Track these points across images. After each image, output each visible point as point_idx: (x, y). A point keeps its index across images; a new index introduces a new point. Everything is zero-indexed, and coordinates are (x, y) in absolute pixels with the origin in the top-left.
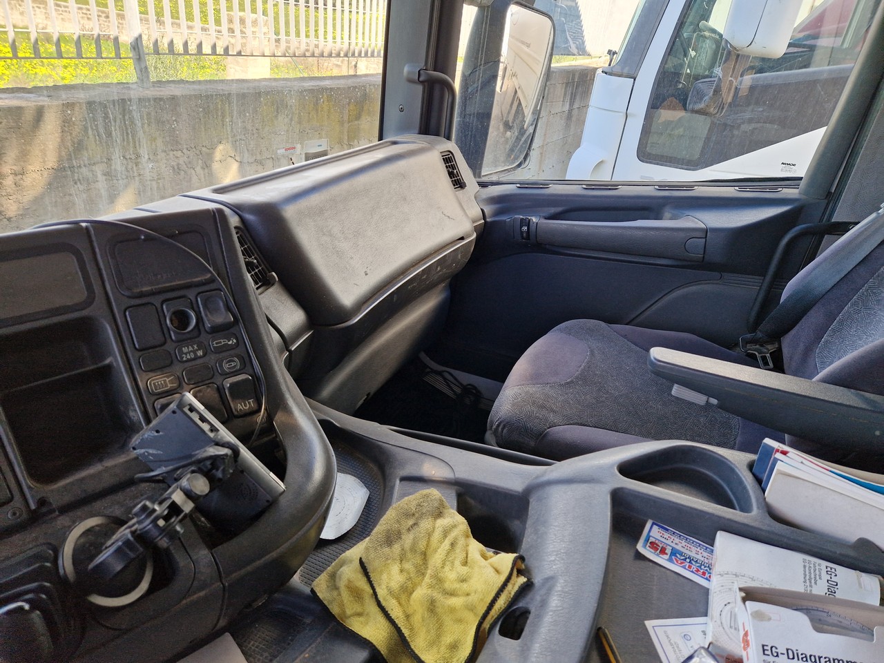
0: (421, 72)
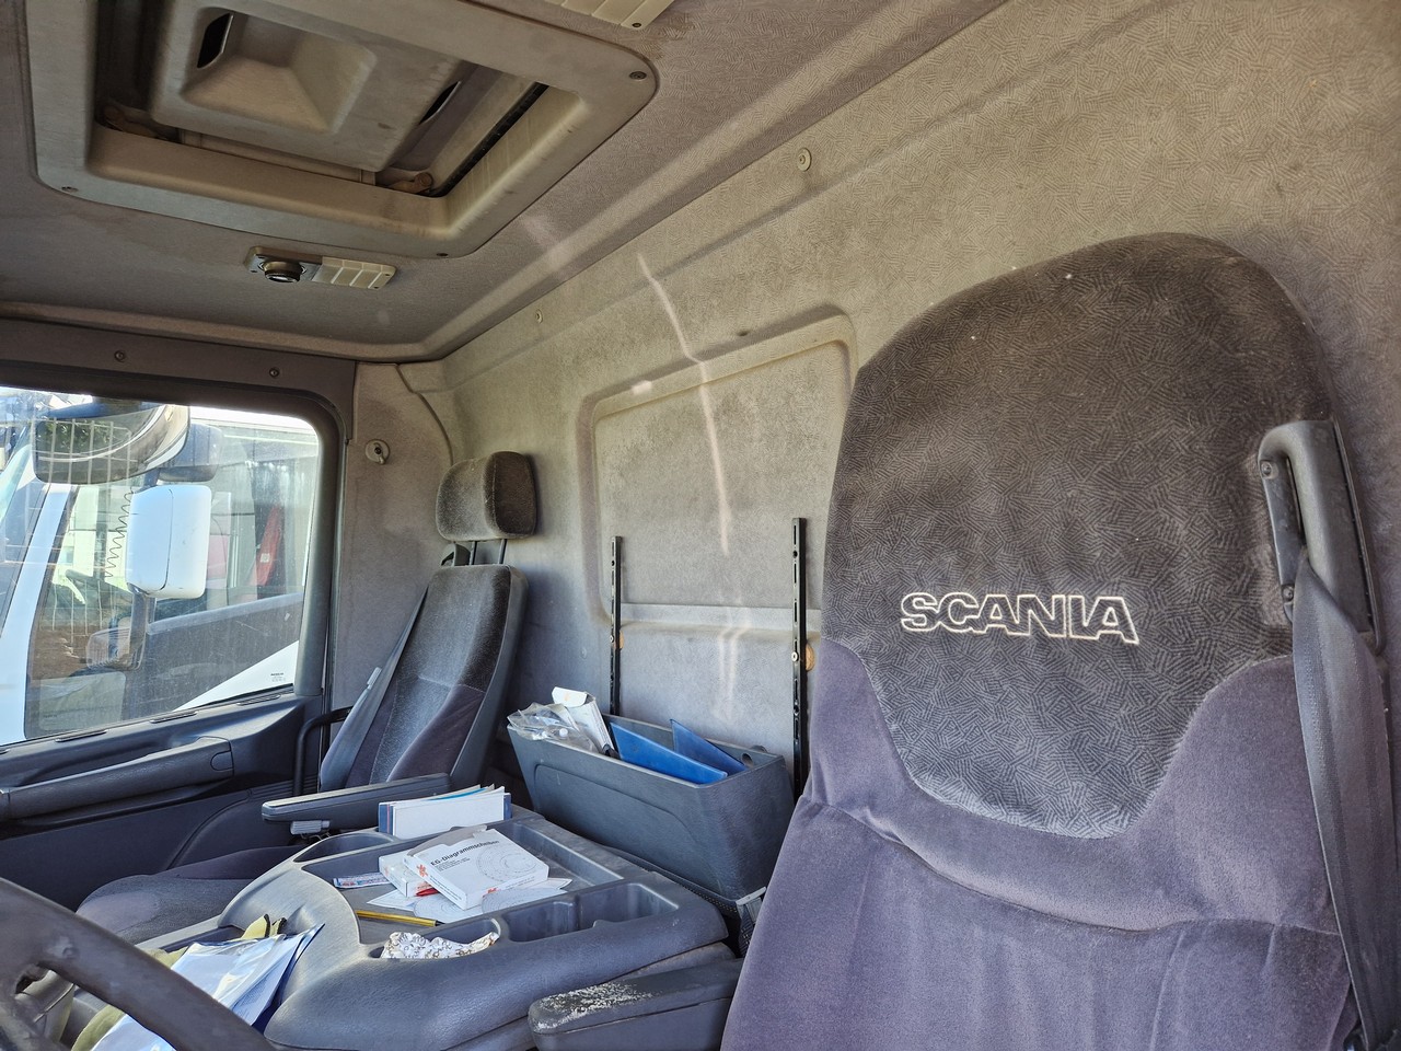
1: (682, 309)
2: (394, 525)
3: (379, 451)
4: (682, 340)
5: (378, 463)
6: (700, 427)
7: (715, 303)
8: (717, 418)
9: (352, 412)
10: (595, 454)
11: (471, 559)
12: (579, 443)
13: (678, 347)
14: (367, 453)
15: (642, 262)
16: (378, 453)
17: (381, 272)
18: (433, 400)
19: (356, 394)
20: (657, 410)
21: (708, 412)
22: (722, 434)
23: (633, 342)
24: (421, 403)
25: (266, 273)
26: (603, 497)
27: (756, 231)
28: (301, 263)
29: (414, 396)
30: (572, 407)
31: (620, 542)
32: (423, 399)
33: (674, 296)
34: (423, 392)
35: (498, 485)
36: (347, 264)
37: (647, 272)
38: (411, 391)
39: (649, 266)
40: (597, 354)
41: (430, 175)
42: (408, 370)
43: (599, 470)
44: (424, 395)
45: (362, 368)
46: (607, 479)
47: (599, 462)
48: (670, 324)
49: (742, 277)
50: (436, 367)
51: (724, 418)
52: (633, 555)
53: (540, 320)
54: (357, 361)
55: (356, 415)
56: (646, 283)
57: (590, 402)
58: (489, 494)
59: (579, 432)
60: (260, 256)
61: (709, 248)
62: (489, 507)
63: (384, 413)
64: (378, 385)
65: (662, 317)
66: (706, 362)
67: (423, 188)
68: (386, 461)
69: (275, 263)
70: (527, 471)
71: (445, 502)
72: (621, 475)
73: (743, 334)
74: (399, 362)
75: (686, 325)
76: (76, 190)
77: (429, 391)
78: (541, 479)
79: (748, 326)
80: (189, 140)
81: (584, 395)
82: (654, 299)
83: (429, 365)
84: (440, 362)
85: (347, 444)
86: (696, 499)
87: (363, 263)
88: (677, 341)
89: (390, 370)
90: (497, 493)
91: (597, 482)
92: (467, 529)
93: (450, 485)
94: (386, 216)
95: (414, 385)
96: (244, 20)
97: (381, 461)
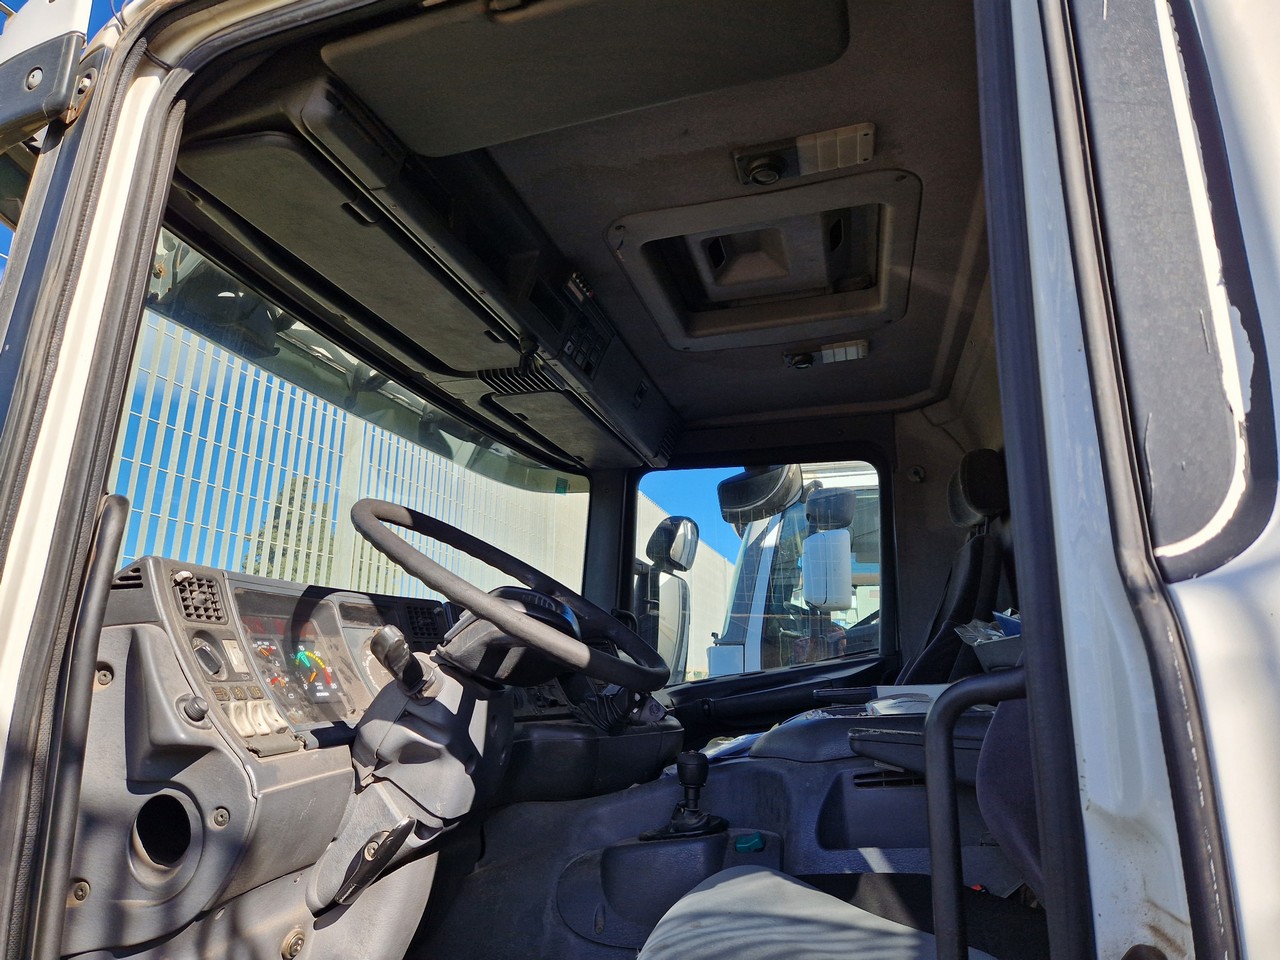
2: (935, 527)
3: (916, 473)
5: (917, 482)
9: (895, 449)
14: (909, 477)
18: (951, 429)
19: (897, 436)
24: (942, 432)
25: (794, 365)
28: (812, 352)
29: (937, 428)
32: (943, 429)
34: (942, 424)
38: (934, 425)
42: (929, 411)
44: (944, 426)
45: (898, 416)
50: (945, 404)
54: (894, 413)
58: (963, 481)
62: (965, 491)
63: (918, 445)
64: (912, 425)
68: (923, 480)
74: (921, 406)
76: (688, 348)
77: (947, 423)
83: (942, 403)
84: (947, 398)
85: (894, 471)
89: (917, 413)
92: (967, 515)
95: (935, 421)
96: (727, 238)
97: (918, 480)
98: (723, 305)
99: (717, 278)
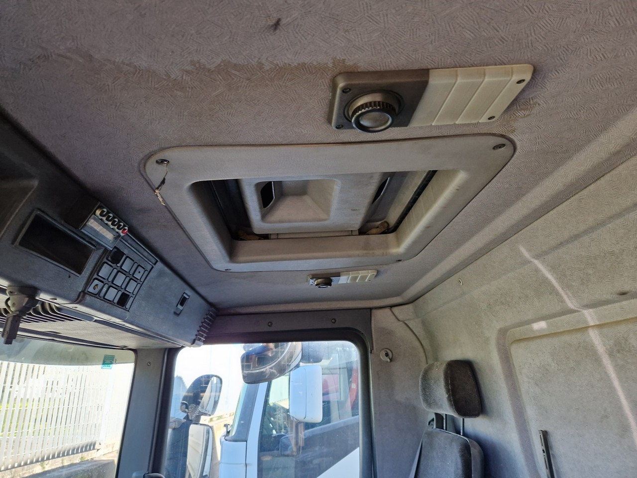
0: (146, 475)
1: (561, 277)
2: (400, 396)
3: (387, 355)
4: (565, 297)
5: (388, 362)
6: (597, 360)
7: (591, 272)
8: (611, 354)
9: (372, 336)
10: (513, 365)
11: (444, 425)
12: (501, 357)
13: (563, 301)
14: (381, 357)
15: (523, 250)
16: (387, 356)
17: (369, 274)
18: (411, 324)
19: (373, 326)
20: (555, 341)
21: (601, 349)
22: (619, 369)
23: (527, 296)
24: (405, 326)
25: (316, 285)
26: (526, 398)
27: (618, 221)
28: (332, 278)
29: (401, 323)
30: (492, 335)
31: (545, 435)
32: (406, 324)
33: (553, 268)
34: (406, 320)
35: (452, 384)
36: (352, 274)
37: (527, 255)
38: (399, 320)
39: (529, 251)
40: (502, 303)
41: (386, 222)
42: (396, 310)
43: (519, 377)
44: (406, 322)
45: (374, 312)
46: (526, 386)
47: (518, 372)
48: (553, 287)
49: (612, 253)
50: (410, 306)
51: (618, 355)
52: (559, 447)
53: (461, 284)
54: (371, 309)
55: (373, 336)
56: (530, 262)
57: (503, 332)
58: (448, 391)
59: (499, 350)
60: (312, 278)
61: (576, 237)
62: (449, 399)
63: (387, 333)
64: (382, 319)
65: (546, 281)
66: (591, 310)
67: (383, 230)
68: (391, 360)
69: (319, 280)
70: (469, 373)
71: (424, 389)
72: (537, 385)
73: (623, 294)
74: (391, 306)
75: (567, 287)
76: (230, 270)
77: (409, 320)
78: (480, 377)
79: (626, 288)
80: (272, 237)
81: (498, 327)
82: (537, 270)
83: (406, 306)
84: (412, 304)
85: (371, 353)
86: (607, 417)
87: (360, 272)
88: (561, 297)
89: (387, 311)
90: (453, 390)
91: (519, 387)
92: (440, 407)
93: (426, 377)
94: (365, 249)
95: (400, 317)
96: (279, 184)
97: (389, 360)
98: (265, 237)
99: (264, 217)
